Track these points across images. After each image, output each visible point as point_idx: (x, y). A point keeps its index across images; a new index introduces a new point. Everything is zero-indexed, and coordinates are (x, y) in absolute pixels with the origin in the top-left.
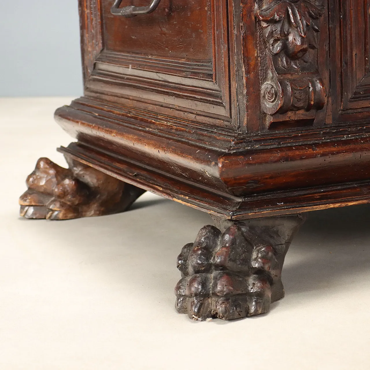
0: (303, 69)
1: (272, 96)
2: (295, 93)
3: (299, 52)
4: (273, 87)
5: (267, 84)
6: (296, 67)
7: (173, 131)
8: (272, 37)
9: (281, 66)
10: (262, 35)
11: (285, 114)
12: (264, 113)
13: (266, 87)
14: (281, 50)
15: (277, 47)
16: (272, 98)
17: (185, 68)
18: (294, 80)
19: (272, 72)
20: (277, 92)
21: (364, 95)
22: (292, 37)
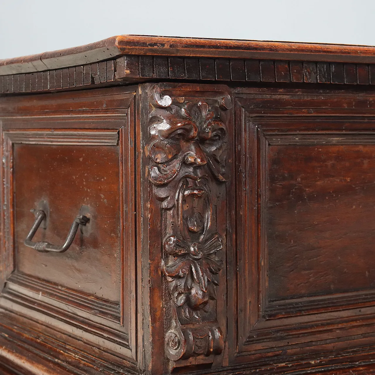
0: (204, 319)
1: (176, 345)
2: (196, 342)
3: (200, 305)
4: (176, 336)
5: (171, 332)
6: (197, 318)
7: (81, 365)
8: (177, 291)
9: (184, 316)
10: (167, 288)
11: (186, 360)
12: (168, 359)
13: (170, 335)
14: (184, 303)
15: (181, 300)
16: (176, 346)
17: (94, 305)
18: (196, 330)
19: (176, 322)
20: (180, 341)
21: (256, 339)
22: (194, 291)
